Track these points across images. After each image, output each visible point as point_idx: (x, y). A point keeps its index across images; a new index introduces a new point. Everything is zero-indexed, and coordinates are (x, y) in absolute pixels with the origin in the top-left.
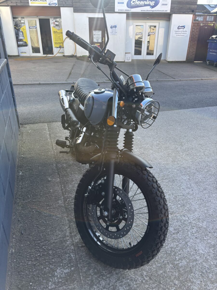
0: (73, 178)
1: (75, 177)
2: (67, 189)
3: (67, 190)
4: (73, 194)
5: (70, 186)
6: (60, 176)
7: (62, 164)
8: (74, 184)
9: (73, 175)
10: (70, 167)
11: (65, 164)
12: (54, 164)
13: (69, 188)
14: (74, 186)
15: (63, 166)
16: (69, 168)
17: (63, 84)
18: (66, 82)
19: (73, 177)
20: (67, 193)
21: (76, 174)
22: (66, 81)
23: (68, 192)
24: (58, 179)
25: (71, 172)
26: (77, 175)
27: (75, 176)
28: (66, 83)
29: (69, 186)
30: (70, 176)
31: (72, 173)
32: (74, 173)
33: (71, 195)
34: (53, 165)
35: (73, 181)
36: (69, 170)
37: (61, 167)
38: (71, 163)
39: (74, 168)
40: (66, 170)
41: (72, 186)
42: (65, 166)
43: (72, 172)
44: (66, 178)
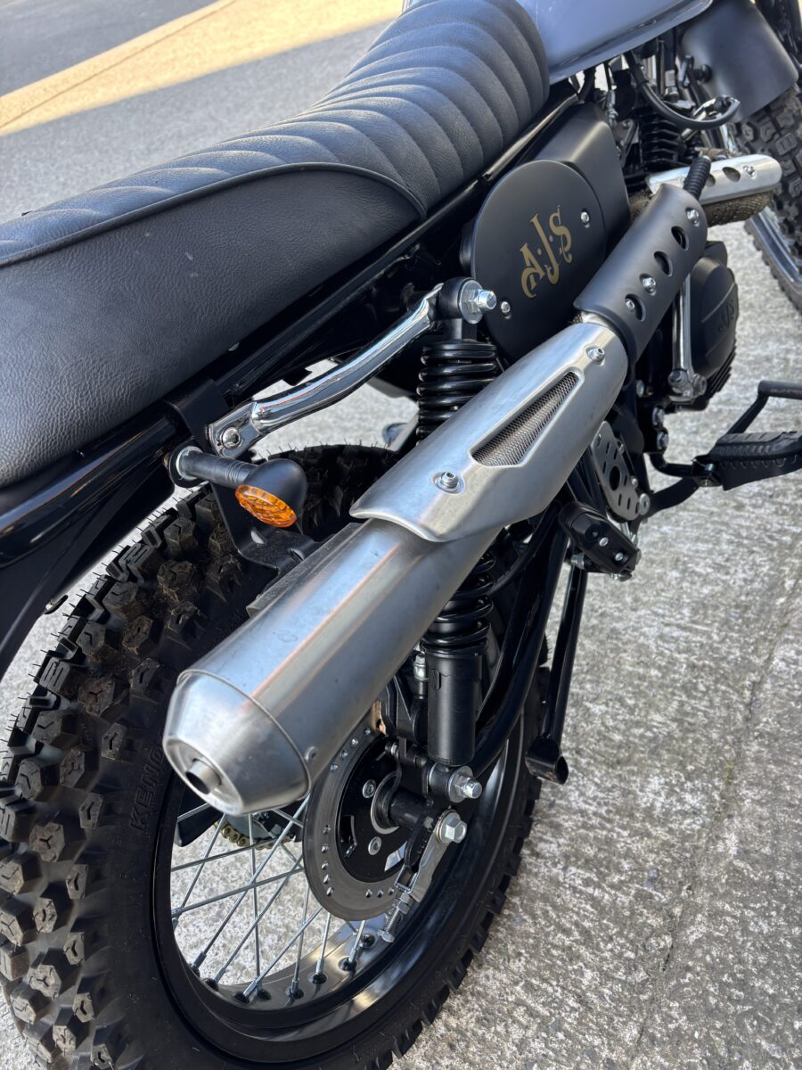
0: (684, 628)
1: (667, 629)
2: (771, 569)
3: (772, 560)
4: (759, 522)
5: (739, 576)
6: (756, 686)
8: (706, 580)
9: (669, 647)
11: (644, 802)
12: (733, 851)
13: (754, 565)
14: (719, 567)
16: (642, 737)
19: (676, 633)
20: (787, 539)
21: (642, 649)
23: (775, 544)
24: (782, 665)
25: (661, 686)
26: (644, 634)
29: (745, 580)
30: (688, 650)
31: (659, 668)
32: (646, 666)
33: (775, 519)
34: (744, 854)
35: (701, 606)
36: (658, 718)
39: (614, 717)
40: (680, 722)
41: (727, 573)
43: (651, 684)
44: (724, 648)
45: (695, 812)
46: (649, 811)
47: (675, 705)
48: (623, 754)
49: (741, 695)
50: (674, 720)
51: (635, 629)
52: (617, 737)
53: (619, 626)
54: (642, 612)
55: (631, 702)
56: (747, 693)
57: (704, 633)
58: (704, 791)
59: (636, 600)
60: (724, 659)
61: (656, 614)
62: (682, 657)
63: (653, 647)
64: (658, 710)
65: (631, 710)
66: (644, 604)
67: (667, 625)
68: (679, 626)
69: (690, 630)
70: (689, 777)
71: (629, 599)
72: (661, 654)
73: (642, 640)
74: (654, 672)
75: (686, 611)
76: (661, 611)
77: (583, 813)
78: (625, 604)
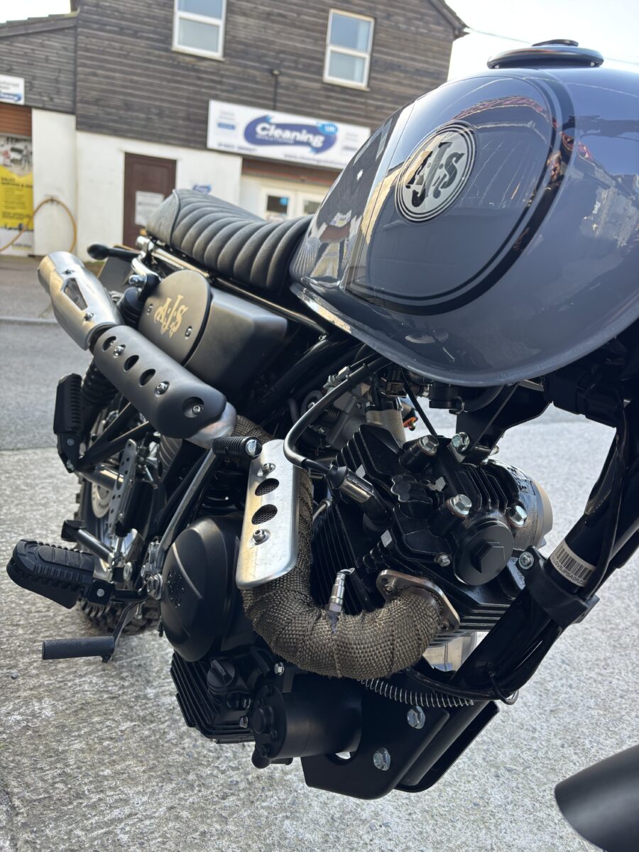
0: (113, 821)
1: (127, 810)
7: (27, 701)
9: (111, 796)
10: (84, 720)
11: (47, 702)
15: (34, 715)
16: (79, 729)
17: (27, 324)
18: (41, 320)
19: (116, 812)
21: (133, 780)
25: (93, 766)
26: (144, 793)
27: (126, 801)
30: (94, 806)
31: (105, 778)
32: (117, 773)
36: (77, 746)
37: (18, 722)
38: (86, 687)
39: (110, 728)
40: (57, 753)
42: (48, 712)
43: (101, 762)
44: (64, 827)
45: (9, 714)
46: (40, 700)
47: (71, 762)
48: (83, 714)
49: (22, 799)
50: (64, 752)
51: (153, 793)
52: (96, 719)
53: (169, 787)
54: (162, 810)
55: (106, 743)
56: (17, 803)
57: (92, 830)
58: (11, 727)
59: (178, 818)
60: (56, 820)
61: (147, 817)
62: (95, 798)
63: (126, 790)
64: (82, 751)
65: (101, 739)
66: (168, 820)
67: (130, 816)
68: (120, 820)
69: (107, 824)
70: (27, 728)
71: (185, 814)
72: (114, 789)
73: (140, 788)
74: (107, 772)
75: (124, 838)
76: (147, 822)
77: (81, 676)
78: (183, 807)
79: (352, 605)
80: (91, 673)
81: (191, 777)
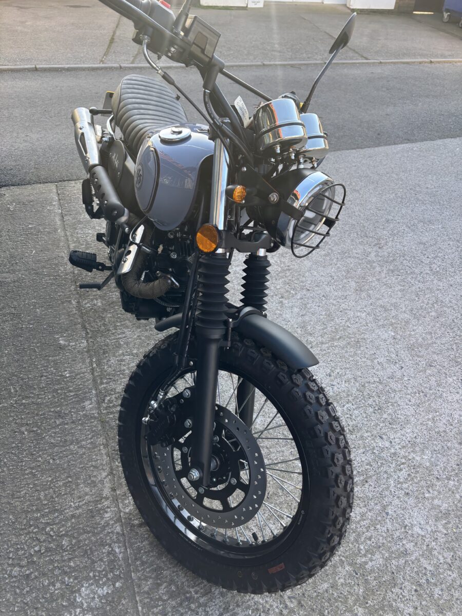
0: (119, 338)
1: (124, 335)
2: (104, 368)
3: (106, 371)
4: (119, 382)
5: (113, 361)
6: (87, 333)
7: (92, 300)
8: (123, 354)
9: (119, 331)
10: (112, 308)
11: (99, 300)
12: (72, 301)
13: (110, 366)
14: (122, 360)
15: (94, 305)
16: (110, 310)
17: (93, 69)
18: (102, 65)
19: (120, 336)
20: (105, 381)
21: (127, 327)
22: (102, 61)
23: (108, 377)
24: (83, 341)
25: (114, 322)
26: (130, 331)
27: (124, 333)
28: (102, 69)
29: (110, 361)
30: (113, 334)
31: (118, 326)
32: (122, 325)
33: (113, 386)
34: (70, 302)
35: (119, 346)
36: (109, 315)
37: (89, 307)
38: (114, 296)
40: (102, 317)
41: (117, 360)
42: (99, 304)
44: (103, 339)
45: (86, 304)
46: (97, 300)
47: (107, 320)
48: (112, 305)
49: (90, 330)
50: (104, 317)
51: (133, 331)
52: (116, 307)
53: (139, 330)
54: (136, 336)
55: (119, 315)
56: (89, 331)
57: (112, 340)
58: (86, 308)
59: (140, 339)
60: (101, 337)
61: (130, 338)
62: (114, 331)
63: (124, 330)
64: (111, 317)
65: (117, 314)
66: (137, 339)
67: (125, 337)
68: (121, 338)
69: (117, 339)
70: (92, 309)
71: (143, 338)
72: (121, 329)
73: (129, 330)
74: (119, 324)
75: (122, 343)
76: (130, 339)
77: (112, 292)
78: (143, 336)
79: (148, 279)
80: (115, 291)
81: (148, 328)
